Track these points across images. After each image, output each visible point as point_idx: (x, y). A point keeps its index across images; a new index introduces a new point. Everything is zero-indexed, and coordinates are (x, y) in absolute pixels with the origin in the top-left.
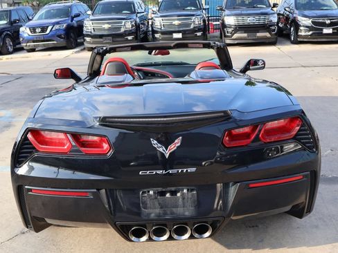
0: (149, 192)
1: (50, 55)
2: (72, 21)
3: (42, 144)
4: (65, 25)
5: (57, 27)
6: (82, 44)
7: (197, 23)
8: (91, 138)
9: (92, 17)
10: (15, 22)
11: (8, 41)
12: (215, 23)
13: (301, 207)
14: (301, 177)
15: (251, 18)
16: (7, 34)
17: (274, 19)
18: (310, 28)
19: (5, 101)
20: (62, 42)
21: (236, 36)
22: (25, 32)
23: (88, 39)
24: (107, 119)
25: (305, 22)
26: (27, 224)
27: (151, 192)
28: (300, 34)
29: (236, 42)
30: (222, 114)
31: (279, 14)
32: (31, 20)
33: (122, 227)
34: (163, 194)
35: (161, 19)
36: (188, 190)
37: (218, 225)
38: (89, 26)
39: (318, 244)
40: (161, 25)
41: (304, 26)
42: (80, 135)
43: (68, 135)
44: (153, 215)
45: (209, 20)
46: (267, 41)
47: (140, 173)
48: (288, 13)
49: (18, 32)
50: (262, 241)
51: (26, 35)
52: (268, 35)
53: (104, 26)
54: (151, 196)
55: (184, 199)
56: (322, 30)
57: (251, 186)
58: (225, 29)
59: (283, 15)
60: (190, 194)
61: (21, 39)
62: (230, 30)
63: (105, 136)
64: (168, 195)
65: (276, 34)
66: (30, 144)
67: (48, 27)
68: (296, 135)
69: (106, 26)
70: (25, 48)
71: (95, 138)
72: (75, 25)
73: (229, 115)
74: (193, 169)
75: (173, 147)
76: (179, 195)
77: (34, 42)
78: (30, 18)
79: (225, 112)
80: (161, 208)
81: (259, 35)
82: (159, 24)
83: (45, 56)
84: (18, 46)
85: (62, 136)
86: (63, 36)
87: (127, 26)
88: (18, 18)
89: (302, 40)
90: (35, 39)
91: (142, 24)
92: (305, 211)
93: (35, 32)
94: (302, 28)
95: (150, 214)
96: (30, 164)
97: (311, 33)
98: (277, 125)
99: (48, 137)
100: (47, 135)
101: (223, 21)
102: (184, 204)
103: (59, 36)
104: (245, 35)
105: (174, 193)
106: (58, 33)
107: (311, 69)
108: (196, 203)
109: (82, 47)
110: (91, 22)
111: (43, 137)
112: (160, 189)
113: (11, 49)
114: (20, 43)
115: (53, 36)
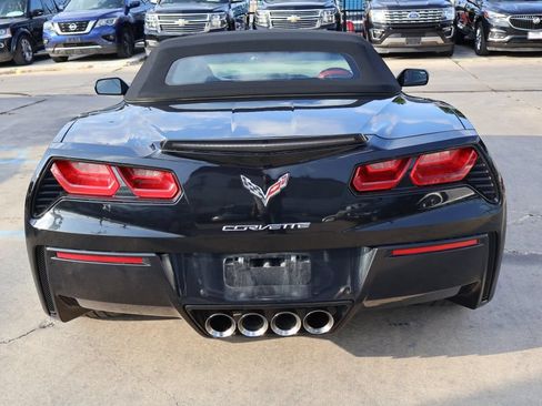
0: (237, 259)
1: (90, 67)
2: (126, 14)
3: (74, 183)
4: (115, 21)
5: (103, 22)
6: (142, 50)
7: (325, 19)
8: (149, 174)
9: (158, 8)
10: (36, 13)
11: (25, 44)
12: (355, 22)
13: (474, 290)
14: (475, 242)
15: (413, 13)
16: (24, 32)
17: (450, 15)
18: (507, 31)
19: (19, 136)
20: (110, 47)
21: (387, 41)
22: (52, 29)
23: (151, 43)
24: (174, 145)
25: (499, 19)
26: (49, 308)
27: (241, 260)
28: (490, 39)
29: (388, 51)
30: (353, 139)
31: (458, 8)
32: (62, 11)
33: (195, 312)
34: (258, 263)
35: (268, 12)
36: (298, 258)
37: (344, 314)
38: (153, 22)
39: (501, 350)
40: (268, 23)
41: (497, 27)
42: (131, 169)
43: (113, 168)
44: (242, 295)
45: (345, 17)
46: (438, 51)
47: (224, 228)
48: (473, 6)
49: (40, 30)
50: (413, 345)
51: (53, 35)
52: (439, 40)
53: (176, 23)
54: (240, 265)
55: (290, 271)
56: (526, 33)
57: (395, 253)
58: (371, 30)
59: (465, 10)
60: (300, 263)
61: (45, 41)
62: (379, 32)
63: (170, 171)
64: (266, 265)
65: (452, 39)
66: (56, 182)
67: (88, 22)
68: (468, 176)
69: (181, 22)
70: (51, 55)
71: (156, 174)
72: (132, 20)
73: (363, 142)
74: (306, 225)
75: (275, 190)
76: (283, 265)
77: (66, 45)
78: (61, 7)
79: (357, 136)
80: (256, 284)
81: (424, 39)
82: (265, 21)
83: (83, 68)
84: (40, 53)
85: (104, 170)
86: (111, 37)
87: (214, 23)
88: (40, 8)
89: (494, 49)
90: (68, 41)
91: (238, 21)
92: (481, 297)
93: (67, 29)
94: (494, 30)
95: (239, 293)
96: (56, 212)
97: (507, 38)
98: (438, 161)
99: (84, 171)
100: (82, 168)
101: (368, 17)
102: (291, 279)
103: (106, 37)
104: (403, 40)
105: (275, 262)
106: (105, 32)
107: (506, 94)
108: (309, 278)
109: (142, 56)
110: (156, 15)
111: (75, 172)
112: (254, 256)
113: (29, 57)
114: (43, 48)
115: (96, 36)
